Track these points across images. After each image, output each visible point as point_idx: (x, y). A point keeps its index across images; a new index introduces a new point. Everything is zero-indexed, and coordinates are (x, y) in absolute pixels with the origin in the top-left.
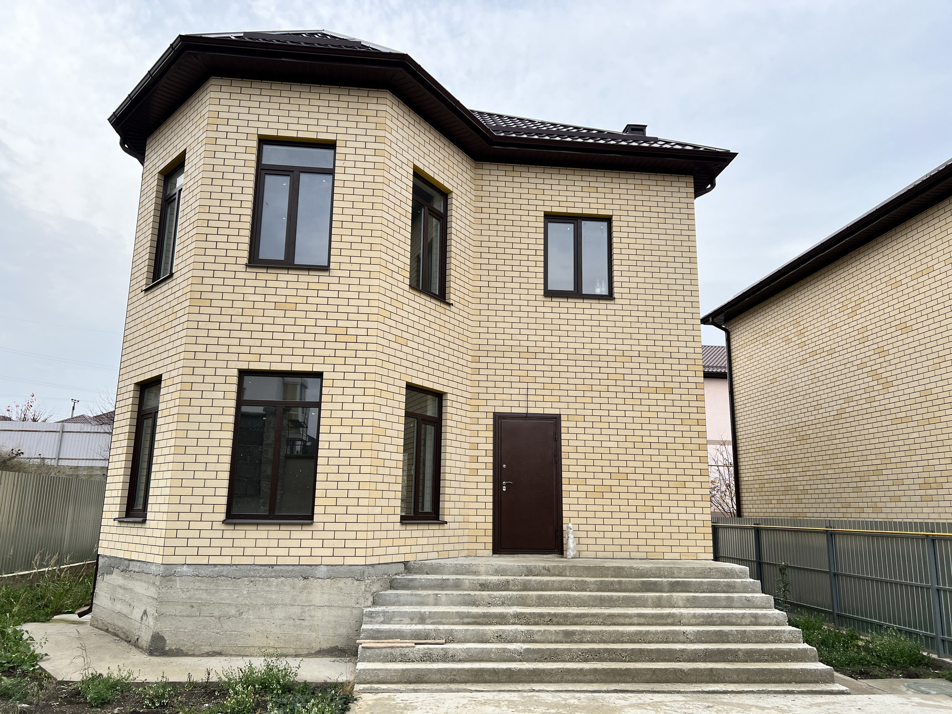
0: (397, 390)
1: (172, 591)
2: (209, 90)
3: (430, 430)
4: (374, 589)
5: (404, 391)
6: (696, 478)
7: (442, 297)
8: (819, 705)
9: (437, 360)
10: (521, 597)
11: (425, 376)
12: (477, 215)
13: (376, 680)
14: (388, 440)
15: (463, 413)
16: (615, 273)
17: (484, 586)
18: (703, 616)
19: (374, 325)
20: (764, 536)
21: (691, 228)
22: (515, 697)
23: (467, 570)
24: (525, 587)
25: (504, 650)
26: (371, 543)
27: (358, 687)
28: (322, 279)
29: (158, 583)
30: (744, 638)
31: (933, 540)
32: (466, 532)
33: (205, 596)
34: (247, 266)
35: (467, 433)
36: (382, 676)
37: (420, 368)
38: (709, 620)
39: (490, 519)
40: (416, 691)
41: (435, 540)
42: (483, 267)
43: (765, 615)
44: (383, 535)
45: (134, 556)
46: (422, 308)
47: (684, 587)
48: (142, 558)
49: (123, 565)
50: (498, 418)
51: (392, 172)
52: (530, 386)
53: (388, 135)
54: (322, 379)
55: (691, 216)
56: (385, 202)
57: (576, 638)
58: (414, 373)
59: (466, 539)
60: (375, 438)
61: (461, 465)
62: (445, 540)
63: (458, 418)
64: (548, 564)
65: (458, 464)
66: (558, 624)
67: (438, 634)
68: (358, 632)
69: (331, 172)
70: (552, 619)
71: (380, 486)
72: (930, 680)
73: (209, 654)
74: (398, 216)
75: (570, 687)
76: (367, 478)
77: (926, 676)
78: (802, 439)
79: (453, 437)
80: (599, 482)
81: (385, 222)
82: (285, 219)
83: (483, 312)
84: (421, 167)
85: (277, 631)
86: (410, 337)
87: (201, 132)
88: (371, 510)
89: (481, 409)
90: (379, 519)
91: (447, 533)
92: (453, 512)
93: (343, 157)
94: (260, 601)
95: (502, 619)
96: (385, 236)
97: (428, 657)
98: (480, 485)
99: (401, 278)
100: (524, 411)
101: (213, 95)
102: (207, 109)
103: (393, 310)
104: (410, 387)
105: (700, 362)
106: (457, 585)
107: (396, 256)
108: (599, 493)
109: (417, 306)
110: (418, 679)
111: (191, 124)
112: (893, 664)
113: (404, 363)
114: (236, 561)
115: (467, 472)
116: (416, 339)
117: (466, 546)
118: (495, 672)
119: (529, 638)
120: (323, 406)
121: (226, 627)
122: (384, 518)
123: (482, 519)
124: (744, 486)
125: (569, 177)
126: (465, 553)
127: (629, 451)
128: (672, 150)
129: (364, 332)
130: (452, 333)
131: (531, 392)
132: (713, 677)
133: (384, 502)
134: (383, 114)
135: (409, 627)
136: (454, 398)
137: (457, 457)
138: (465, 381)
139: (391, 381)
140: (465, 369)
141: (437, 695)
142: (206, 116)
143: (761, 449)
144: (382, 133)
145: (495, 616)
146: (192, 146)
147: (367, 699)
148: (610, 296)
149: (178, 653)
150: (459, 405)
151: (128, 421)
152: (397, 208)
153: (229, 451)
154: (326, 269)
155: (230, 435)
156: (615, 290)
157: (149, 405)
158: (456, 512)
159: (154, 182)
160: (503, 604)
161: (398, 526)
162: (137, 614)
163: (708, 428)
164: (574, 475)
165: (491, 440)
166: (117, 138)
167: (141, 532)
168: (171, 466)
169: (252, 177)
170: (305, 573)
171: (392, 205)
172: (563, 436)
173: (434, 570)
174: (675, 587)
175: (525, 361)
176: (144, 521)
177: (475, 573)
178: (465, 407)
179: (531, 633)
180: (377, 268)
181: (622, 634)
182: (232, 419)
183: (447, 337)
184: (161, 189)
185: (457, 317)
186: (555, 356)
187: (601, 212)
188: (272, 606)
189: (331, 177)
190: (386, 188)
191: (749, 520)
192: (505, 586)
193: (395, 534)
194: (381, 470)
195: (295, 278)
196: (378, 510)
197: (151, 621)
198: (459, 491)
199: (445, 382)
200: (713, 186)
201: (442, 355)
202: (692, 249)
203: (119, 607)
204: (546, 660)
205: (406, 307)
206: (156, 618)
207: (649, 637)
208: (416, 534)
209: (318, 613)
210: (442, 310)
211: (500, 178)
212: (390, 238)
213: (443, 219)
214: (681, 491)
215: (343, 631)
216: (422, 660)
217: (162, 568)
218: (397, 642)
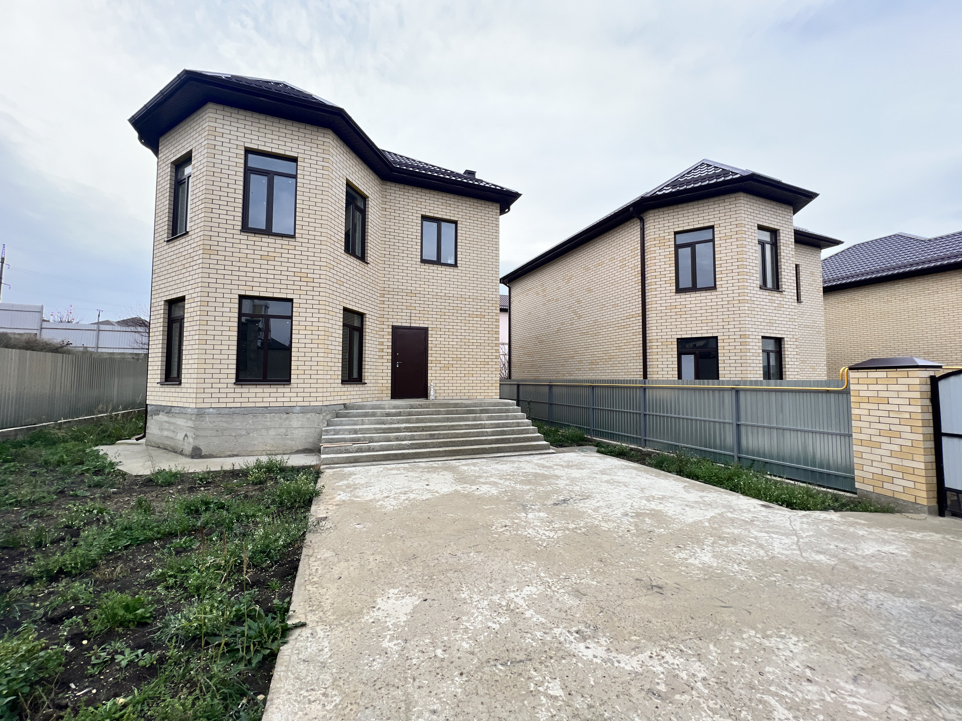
0: (338, 311)
1: (203, 423)
2: (207, 111)
3: (356, 334)
4: (328, 417)
5: (342, 312)
6: (494, 360)
7: (363, 258)
8: (544, 459)
9: (360, 295)
10: (408, 419)
11: (354, 304)
12: (383, 213)
13: (332, 463)
14: (333, 339)
15: (375, 325)
16: (458, 253)
17: (388, 415)
18: (494, 424)
19: (324, 272)
20: (521, 387)
21: (497, 232)
22: (407, 465)
23: (379, 407)
24: (410, 414)
25: (400, 444)
26: (325, 394)
27: (322, 467)
28: (291, 243)
29: (194, 419)
30: (513, 433)
31: (593, 387)
32: (377, 388)
33: (225, 425)
34: (241, 231)
35: (377, 336)
36: (336, 460)
37: (351, 299)
38: (497, 426)
39: (390, 381)
40: (355, 466)
41: (360, 393)
42: (387, 243)
43: (522, 422)
44: (332, 390)
45: (175, 404)
46: (352, 264)
47: (487, 411)
48: (180, 405)
49: (168, 410)
50: (394, 328)
51: (334, 181)
52: (412, 311)
53: (331, 158)
54: (293, 303)
55: (497, 226)
56: (330, 199)
57: (436, 437)
58: (348, 302)
59: (376, 392)
60: (326, 338)
61: (374, 353)
62: (366, 392)
63: (372, 328)
64: (420, 403)
65: (372, 353)
66: (427, 431)
67: (365, 439)
68: (320, 440)
69: (295, 177)
70: (423, 429)
71: (330, 364)
72: (588, 447)
73: (230, 456)
74: (337, 208)
75: (433, 459)
76: (322, 359)
77: (586, 445)
78: (541, 342)
79: (370, 338)
80: (447, 362)
81: (330, 212)
82: (265, 203)
83: (386, 269)
84: (351, 180)
85: (272, 441)
86: (345, 281)
87: (203, 139)
88: (325, 377)
89: (385, 323)
90: (329, 381)
91: (367, 389)
92: (370, 378)
93: (302, 168)
94: (260, 427)
95: (398, 430)
96: (330, 220)
97: (360, 450)
98: (384, 364)
99: (339, 246)
100: (408, 325)
101: (211, 115)
102: (207, 124)
103: (335, 264)
104: (346, 310)
105: (498, 303)
106: (374, 415)
107: (336, 232)
108: (446, 367)
109: (349, 263)
110: (355, 461)
111: (194, 132)
112: (573, 441)
113: (342, 296)
114: (244, 405)
115: (377, 357)
116: (348, 282)
117: (377, 395)
118: (396, 455)
119: (412, 438)
120: (294, 318)
121: (240, 441)
122: (332, 381)
123: (386, 381)
124: (512, 365)
125: (436, 196)
126: (376, 399)
127: (463, 347)
128: (490, 188)
129: (318, 276)
130: (369, 280)
131: (412, 315)
132: (499, 450)
133: (332, 373)
134: (328, 144)
135: (348, 436)
136: (370, 317)
137: (372, 349)
138: (376, 308)
139: (334, 306)
140: (376, 301)
141: (366, 468)
142: (207, 129)
143: (521, 347)
144: (327, 156)
145: (395, 428)
146: (197, 148)
147: (328, 472)
148: (455, 265)
149: (210, 456)
150: (373, 321)
151: (162, 324)
152: (337, 204)
153: (235, 343)
154: (293, 237)
155: (236, 334)
156: (458, 262)
157: (176, 313)
158: (372, 378)
159: (168, 170)
160: (398, 423)
161: (340, 385)
162: (180, 436)
163: (500, 336)
164: (435, 359)
165: (390, 340)
166: (135, 134)
167: (178, 390)
168: (197, 351)
169: (242, 174)
170: (287, 411)
171: (334, 202)
172: (429, 339)
173: (361, 407)
174: (482, 412)
175: (410, 298)
176: (180, 384)
177: (383, 408)
178: (376, 322)
179: (413, 436)
180: (325, 239)
181: (458, 434)
182: (236, 324)
183: (366, 282)
184: (174, 174)
185: (372, 271)
186: (426, 296)
187: (452, 218)
188: (268, 429)
189: (294, 180)
190: (330, 190)
191: (514, 380)
192: (399, 414)
193: (339, 389)
194: (330, 355)
195: (273, 241)
196: (329, 377)
197: (191, 440)
198: (373, 367)
199: (365, 308)
200: (509, 210)
201: (363, 292)
202: (497, 243)
203: (166, 433)
204: (421, 448)
205: (342, 263)
206: (194, 439)
207: (471, 435)
208: (350, 389)
209: (296, 432)
210: (363, 266)
211: (397, 192)
212: (333, 221)
213: (363, 212)
214: (486, 366)
215: (311, 440)
216: (357, 452)
217: (196, 410)
218: (343, 444)
